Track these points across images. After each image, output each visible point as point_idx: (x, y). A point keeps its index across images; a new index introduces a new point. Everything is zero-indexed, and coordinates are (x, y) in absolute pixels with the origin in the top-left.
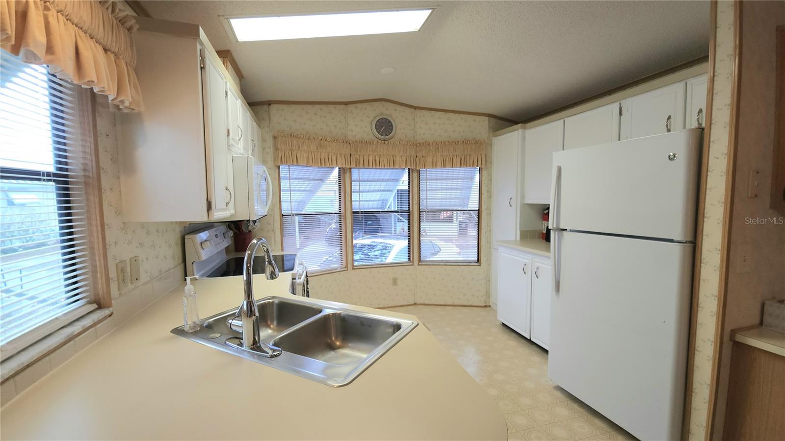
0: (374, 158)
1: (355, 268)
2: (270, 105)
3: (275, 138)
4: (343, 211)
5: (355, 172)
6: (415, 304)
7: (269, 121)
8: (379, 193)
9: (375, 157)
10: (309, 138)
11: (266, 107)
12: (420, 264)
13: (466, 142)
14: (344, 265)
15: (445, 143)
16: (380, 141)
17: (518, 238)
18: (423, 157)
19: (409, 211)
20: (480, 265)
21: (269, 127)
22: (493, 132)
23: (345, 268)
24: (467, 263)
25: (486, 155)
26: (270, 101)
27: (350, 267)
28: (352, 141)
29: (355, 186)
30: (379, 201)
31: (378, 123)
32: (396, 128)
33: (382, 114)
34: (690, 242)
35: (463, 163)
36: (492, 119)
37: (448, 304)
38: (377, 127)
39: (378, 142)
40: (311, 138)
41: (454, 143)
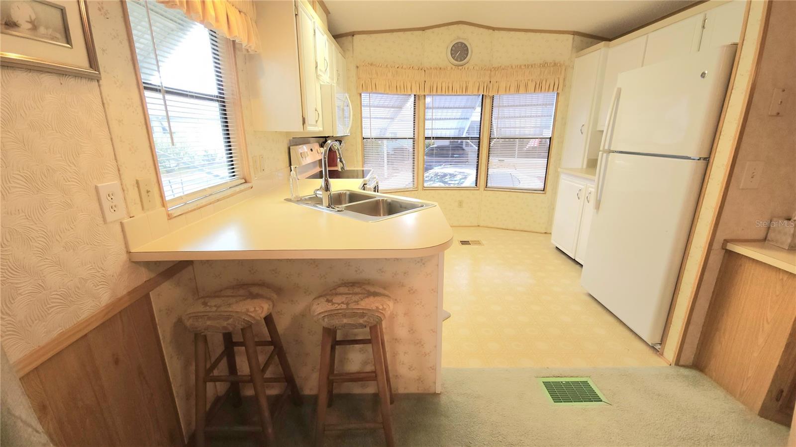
0: (447, 84)
1: (424, 188)
2: (353, 36)
3: (357, 67)
4: (416, 136)
5: (428, 100)
6: (479, 226)
7: (353, 52)
8: (456, 121)
9: (449, 83)
10: (387, 66)
11: (350, 38)
12: (486, 189)
13: (544, 65)
14: (415, 186)
15: (521, 66)
16: (454, 67)
17: (585, 166)
18: (496, 82)
19: (479, 138)
20: (545, 193)
21: (352, 57)
22: (576, 52)
23: (416, 188)
24: (533, 191)
25: (564, 80)
26: (354, 32)
27: (420, 187)
28: (428, 69)
29: (429, 114)
30: (456, 129)
31: (454, 48)
32: (472, 52)
33: (459, 38)
34: (705, 159)
35: (538, 87)
36: (576, 37)
38: (453, 52)
39: (452, 68)
40: (389, 66)
41: (530, 66)
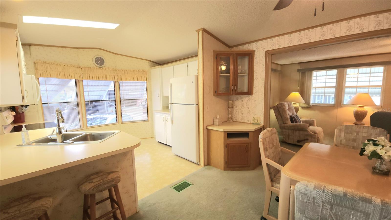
0: (95, 76)
1: (88, 128)
2: (30, 46)
3: (35, 63)
4: (79, 100)
5: (85, 82)
7: (30, 54)
8: (99, 92)
10: (57, 64)
11: (28, 47)
12: (122, 123)
13: (139, 71)
14: (82, 127)
15: (130, 70)
16: (98, 68)
17: (162, 109)
18: (120, 76)
19: (115, 100)
20: (149, 121)
21: (30, 57)
22: (151, 67)
23: (83, 128)
24: (143, 121)
25: (148, 77)
26: (31, 44)
27: (85, 127)
28: (83, 67)
29: (85, 88)
30: (98, 95)
31: (96, 59)
32: (106, 62)
33: (98, 55)
34: (197, 105)
35: (139, 79)
36: (149, 62)
38: (96, 61)
39: (97, 68)
40: (58, 64)
41: (134, 71)
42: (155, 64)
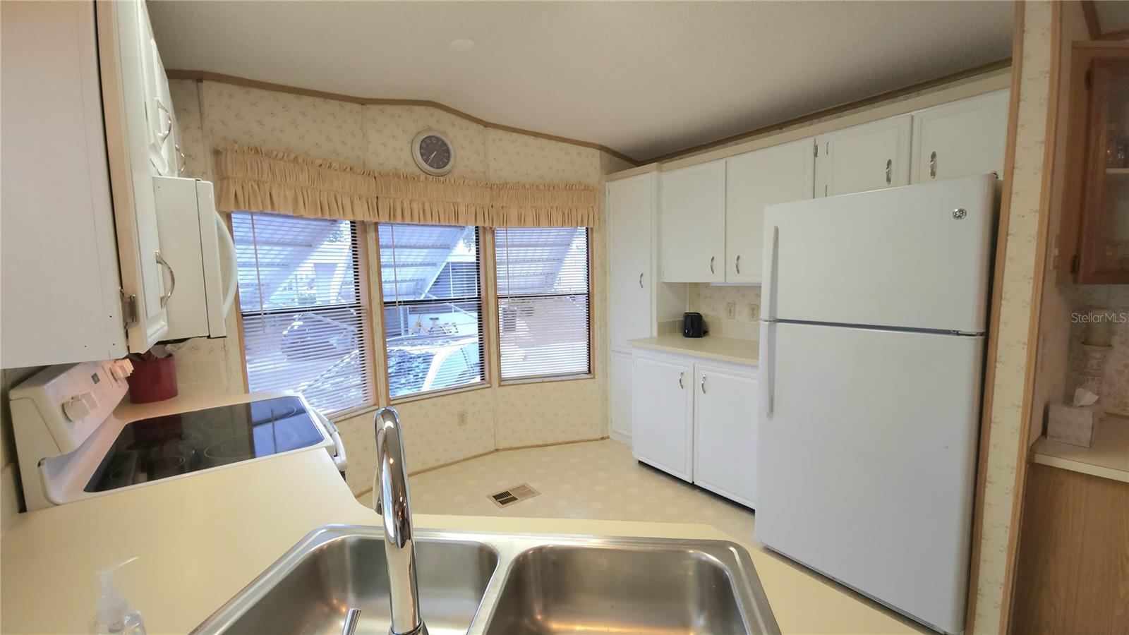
0: (421, 206)
1: (392, 403)
3: (217, 153)
4: (364, 301)
5: (385, 234)
6: (497, 450)
7: (201, 116)
9: (423, 204)
10: (295, 160)
11: (190, 84)
12: (500, 384)
13: (569, 187)
14: (371, 401)
15: (538, 186)
16: (430, 177)
17: (655, 334)
18: (502, 207)
19: (479, 298)
20: (594, 378)
21: (201, 128)
22: (607, 174)
23: (375, 405)
24: (572, 377)
25: (599, 209)
28: (380, 173)
29: (386, 256)
31: (424, 145)
32: (456, 156)
33: (430, 129)
34: (982, 334)
35: (567, 221)
37: (548, 443)
38: (423, 151)
39: (426, 178)
40: (300, 160)
41: (551, 188)
42: (621, 161)
